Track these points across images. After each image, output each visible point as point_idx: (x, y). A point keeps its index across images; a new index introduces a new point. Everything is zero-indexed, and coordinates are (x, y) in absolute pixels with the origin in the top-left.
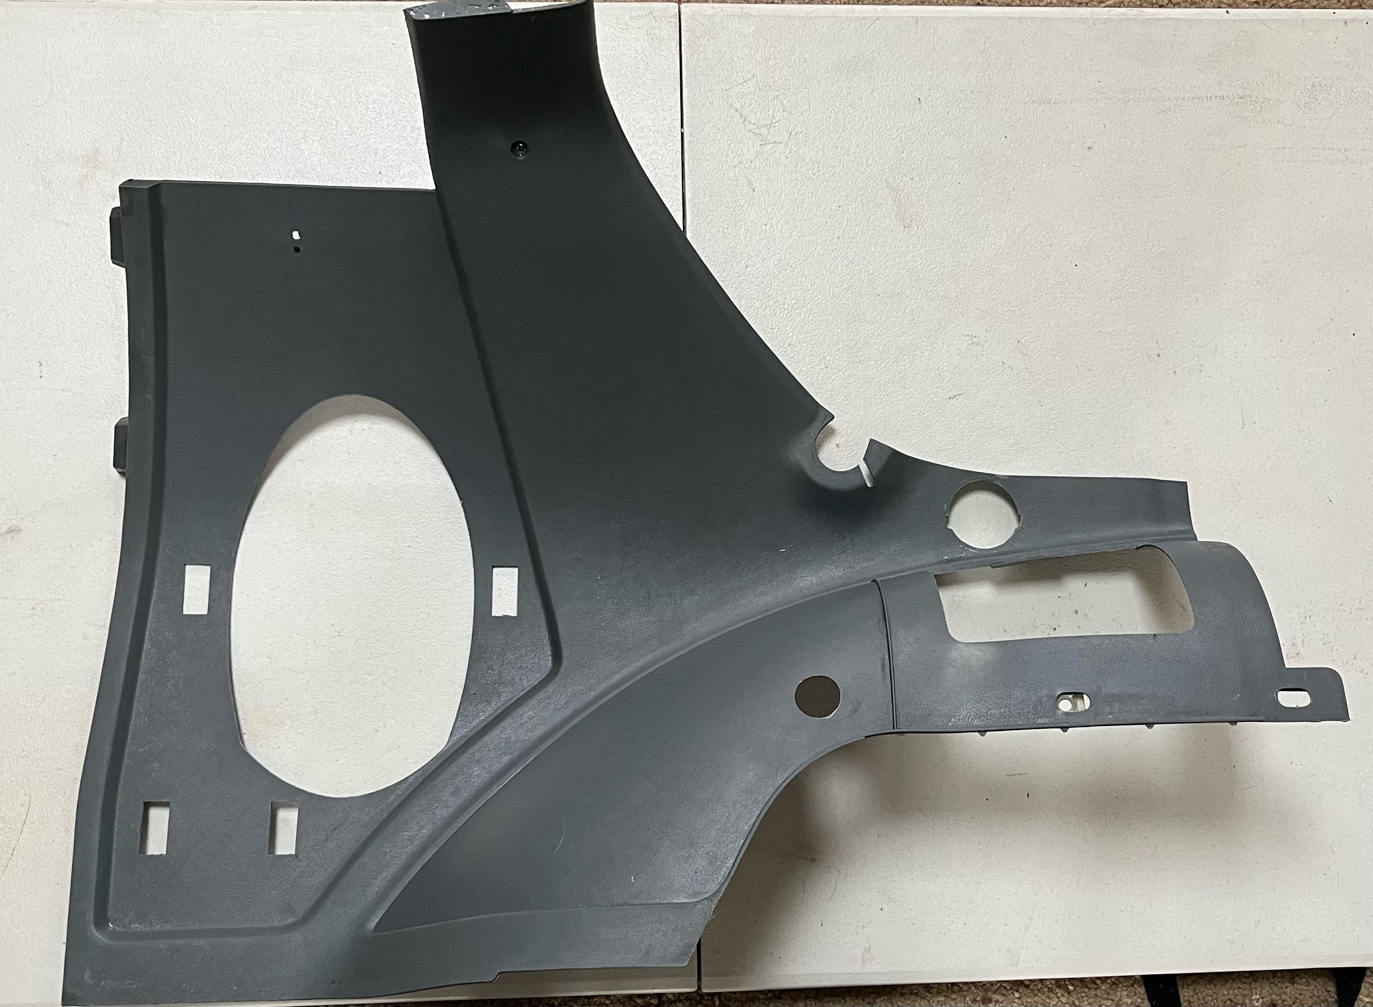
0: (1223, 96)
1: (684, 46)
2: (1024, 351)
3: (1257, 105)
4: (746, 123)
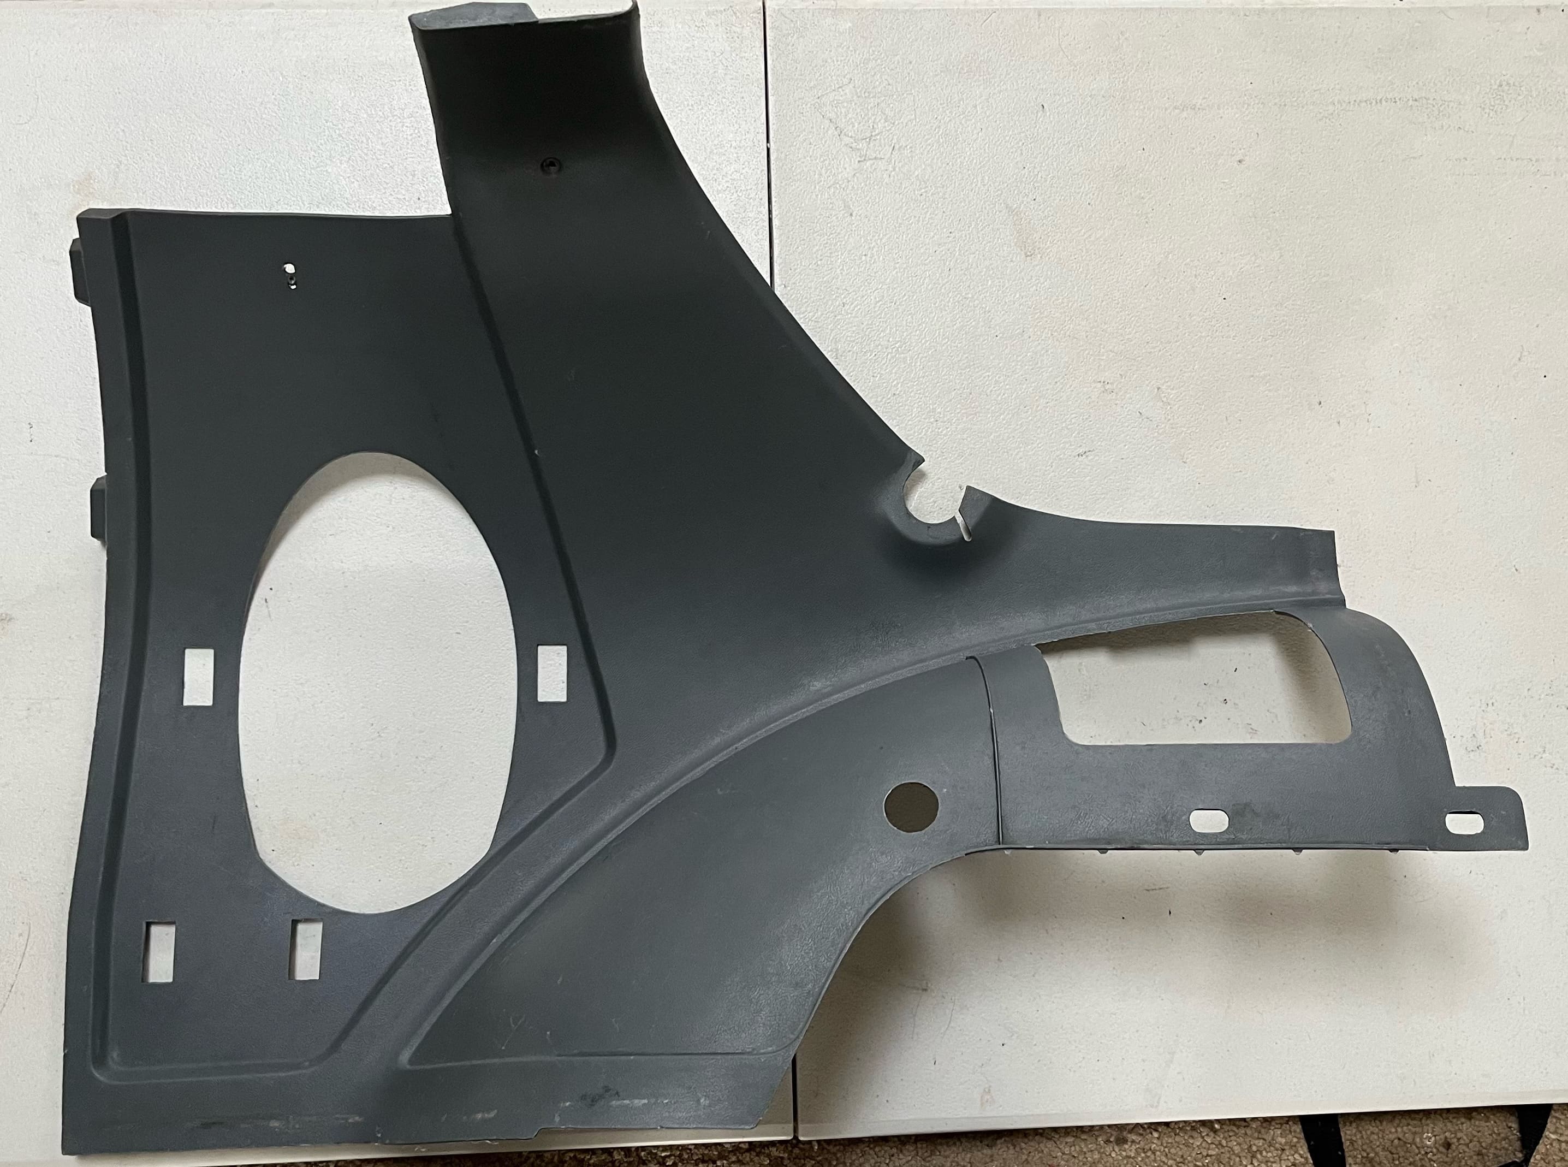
0: (1395, 99)
1: (770, 46)
2: (1165, 399)
3: (1434, 109)
4: (842, 134)
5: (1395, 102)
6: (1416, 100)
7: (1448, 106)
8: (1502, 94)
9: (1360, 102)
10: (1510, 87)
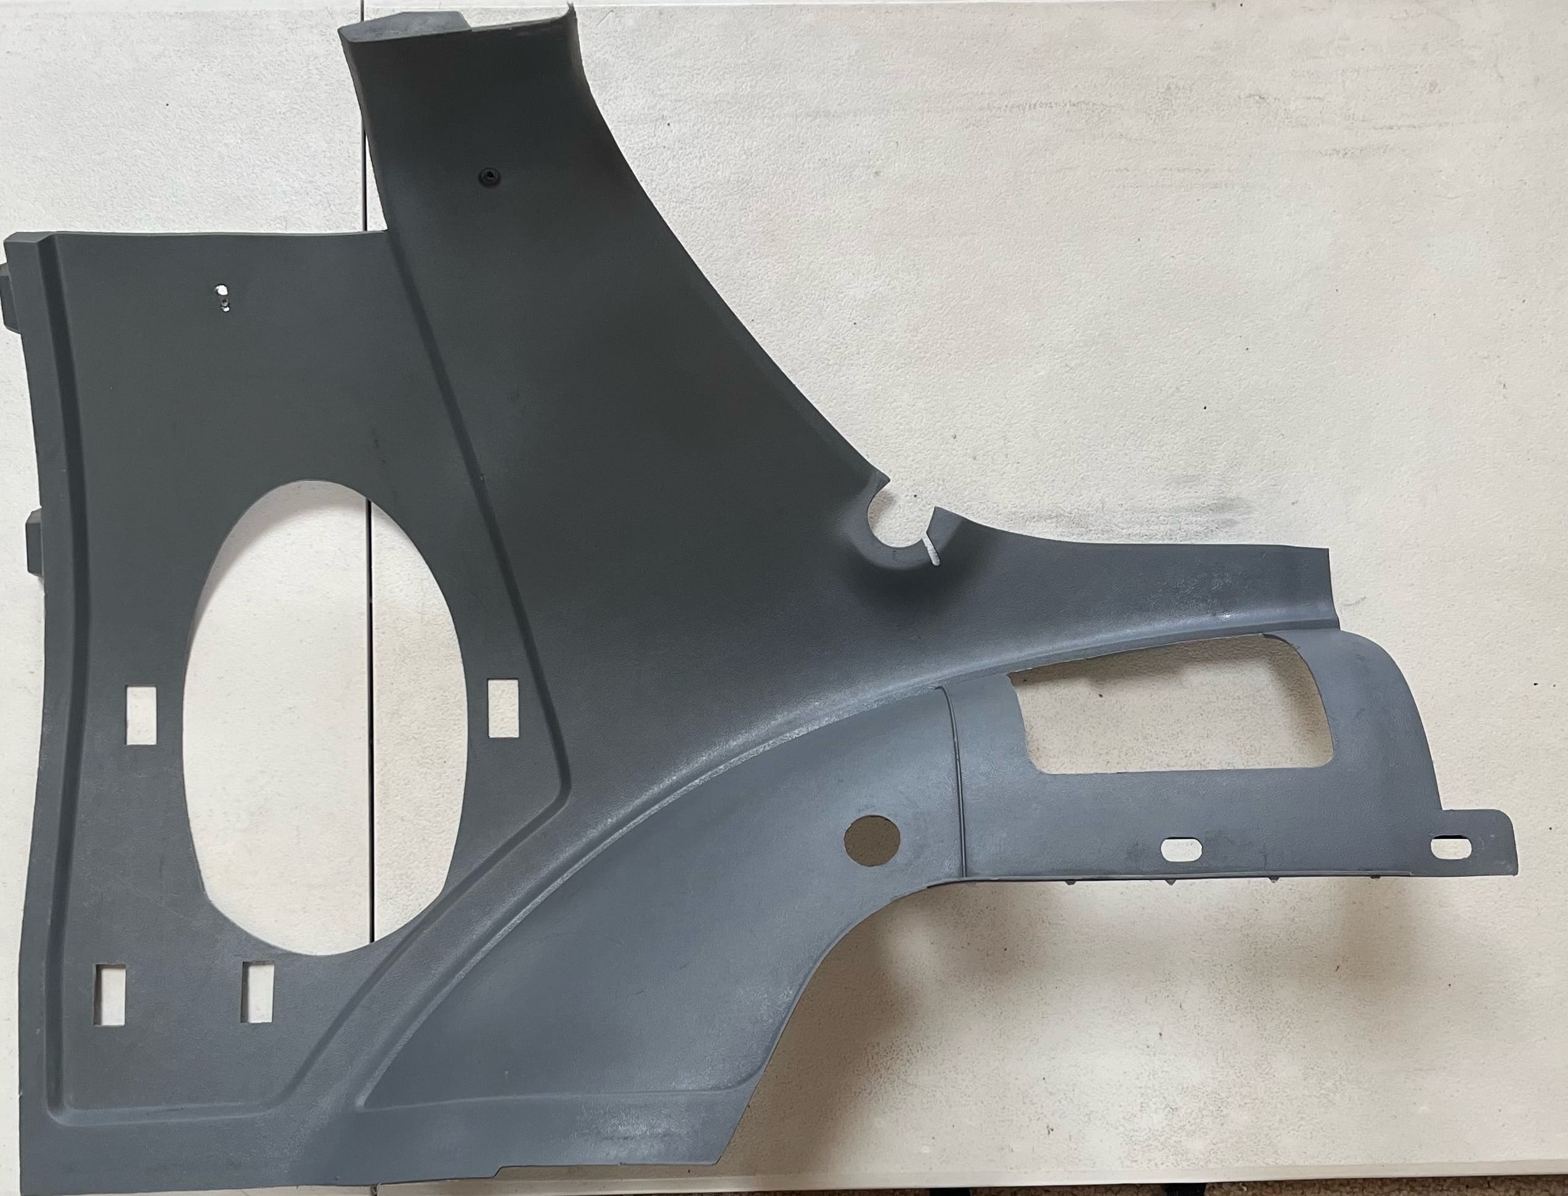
5: (1051, 107)
6: (1074, 105)
7: (1110, 110)
8: (1170, 98)
9: (1012, 107)
10: (1179, 90)
